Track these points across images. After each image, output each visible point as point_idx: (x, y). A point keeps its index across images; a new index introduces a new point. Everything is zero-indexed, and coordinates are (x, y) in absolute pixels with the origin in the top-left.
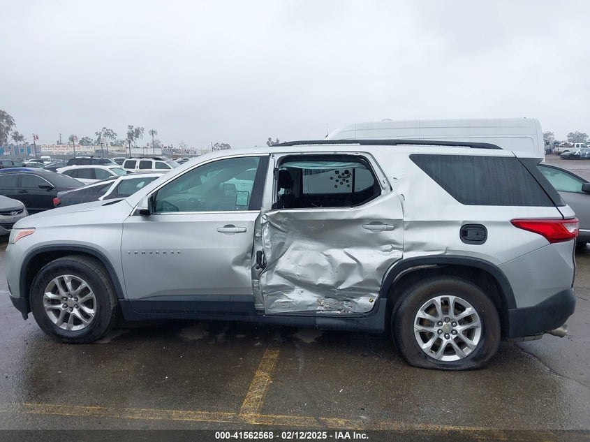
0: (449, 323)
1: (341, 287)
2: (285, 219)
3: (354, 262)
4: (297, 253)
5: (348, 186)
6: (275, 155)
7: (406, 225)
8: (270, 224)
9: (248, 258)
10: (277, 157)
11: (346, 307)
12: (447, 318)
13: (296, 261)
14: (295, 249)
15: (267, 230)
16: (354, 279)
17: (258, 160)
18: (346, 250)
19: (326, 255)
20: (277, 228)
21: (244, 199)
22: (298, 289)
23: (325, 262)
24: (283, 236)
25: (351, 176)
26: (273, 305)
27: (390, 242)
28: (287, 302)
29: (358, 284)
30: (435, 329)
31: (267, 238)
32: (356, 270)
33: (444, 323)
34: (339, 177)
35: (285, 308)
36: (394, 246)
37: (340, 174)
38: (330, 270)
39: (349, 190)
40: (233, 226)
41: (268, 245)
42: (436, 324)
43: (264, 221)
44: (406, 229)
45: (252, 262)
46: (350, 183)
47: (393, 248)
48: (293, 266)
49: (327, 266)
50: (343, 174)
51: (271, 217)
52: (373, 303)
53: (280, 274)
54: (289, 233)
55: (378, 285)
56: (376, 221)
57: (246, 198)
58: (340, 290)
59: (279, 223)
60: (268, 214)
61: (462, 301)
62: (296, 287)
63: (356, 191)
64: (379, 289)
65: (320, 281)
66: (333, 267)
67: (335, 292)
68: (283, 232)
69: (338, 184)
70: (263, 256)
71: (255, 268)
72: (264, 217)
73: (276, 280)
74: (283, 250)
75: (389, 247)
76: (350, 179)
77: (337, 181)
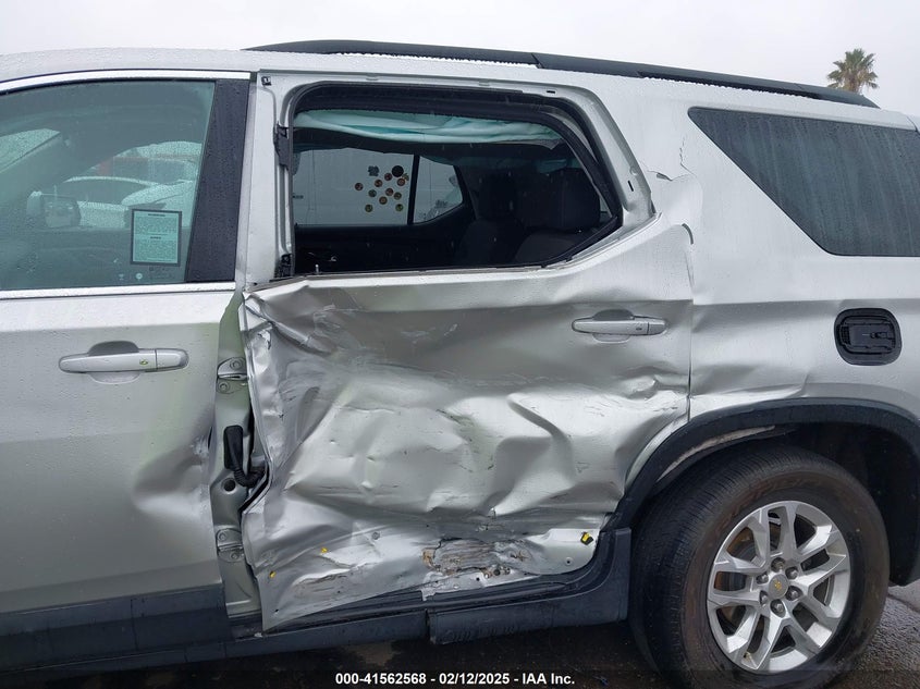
0: (781, 572)
1: (500, 509)
2: (324, 312)
3: (540, 432)
4: (360, 418)
5: (399, 207)
6: (272, 80)
7: (697, 318)
8: (276, 332)
9: (196, 460)
10: (283, 87)
11: (503, 558)
12: (779, 559)
13: (361, 445)
14: (353, 406)
15: (264, 351)
16: (542, 485)
17: (208, 95)
18: (516, 398)
19: (452, 417)
20: (297, 344)
21: (164, 242)
22: (363, 530)
23: (451, 440)
24: (315, 367)
25: (408, 183)
26: (287, 597)
27: (649, 369)
28: (332, 577)
29: (557, 497)
30: (752, 595)
31: (266, 380)
32: (549, 455)
33: (772, 575)
34: (378, 183)
35: (326, 598)
36: (662, 379)
37: (381, 176)
38: (467, 461)
39: (401, 219)
40: (128, 347)
41: (269, 405)
42: (753, 580)
43: (253, 323)
44: (698, 329)
45: (211, 470)
46: (405, 201)
47: (659, 387)
48: (351, 461)
49: (457, 450)
50: (388, 177)
51: (277, 306)
52: (593, 545)
53: (306, 493)
54: (337, 355)
55: (612, 495)
56: (613, 308)
57: (174, 237)
58: (495, 518)
59: (305, 323)
60: (265, 295)
61: (810, 511)
62: (357, 524)
63: (417, 219)
64: (613, 505)
65: (438, 499)
66: (476, 452)
67: (479, 524)
68: (315, 352)
69: (374, 202)
70: (246, 441)
71: (219, 488)
72: (251, 304)
73: (296, 517)
74: (316, 412)
75: (647, 382)
76: (405, 190)
77: (372, 194)
